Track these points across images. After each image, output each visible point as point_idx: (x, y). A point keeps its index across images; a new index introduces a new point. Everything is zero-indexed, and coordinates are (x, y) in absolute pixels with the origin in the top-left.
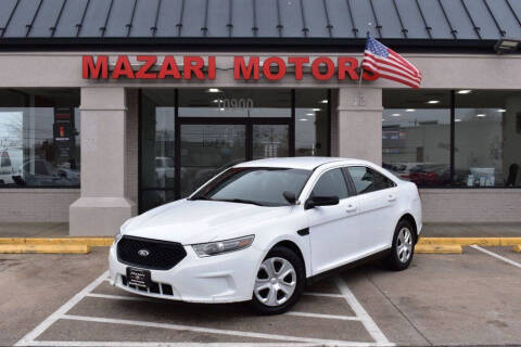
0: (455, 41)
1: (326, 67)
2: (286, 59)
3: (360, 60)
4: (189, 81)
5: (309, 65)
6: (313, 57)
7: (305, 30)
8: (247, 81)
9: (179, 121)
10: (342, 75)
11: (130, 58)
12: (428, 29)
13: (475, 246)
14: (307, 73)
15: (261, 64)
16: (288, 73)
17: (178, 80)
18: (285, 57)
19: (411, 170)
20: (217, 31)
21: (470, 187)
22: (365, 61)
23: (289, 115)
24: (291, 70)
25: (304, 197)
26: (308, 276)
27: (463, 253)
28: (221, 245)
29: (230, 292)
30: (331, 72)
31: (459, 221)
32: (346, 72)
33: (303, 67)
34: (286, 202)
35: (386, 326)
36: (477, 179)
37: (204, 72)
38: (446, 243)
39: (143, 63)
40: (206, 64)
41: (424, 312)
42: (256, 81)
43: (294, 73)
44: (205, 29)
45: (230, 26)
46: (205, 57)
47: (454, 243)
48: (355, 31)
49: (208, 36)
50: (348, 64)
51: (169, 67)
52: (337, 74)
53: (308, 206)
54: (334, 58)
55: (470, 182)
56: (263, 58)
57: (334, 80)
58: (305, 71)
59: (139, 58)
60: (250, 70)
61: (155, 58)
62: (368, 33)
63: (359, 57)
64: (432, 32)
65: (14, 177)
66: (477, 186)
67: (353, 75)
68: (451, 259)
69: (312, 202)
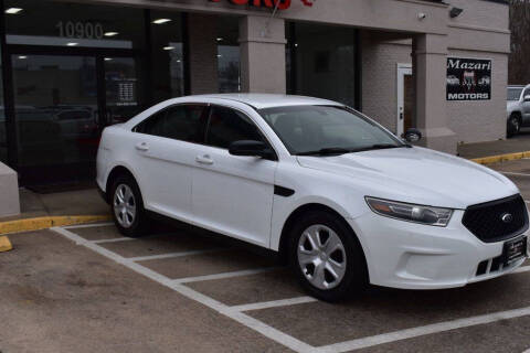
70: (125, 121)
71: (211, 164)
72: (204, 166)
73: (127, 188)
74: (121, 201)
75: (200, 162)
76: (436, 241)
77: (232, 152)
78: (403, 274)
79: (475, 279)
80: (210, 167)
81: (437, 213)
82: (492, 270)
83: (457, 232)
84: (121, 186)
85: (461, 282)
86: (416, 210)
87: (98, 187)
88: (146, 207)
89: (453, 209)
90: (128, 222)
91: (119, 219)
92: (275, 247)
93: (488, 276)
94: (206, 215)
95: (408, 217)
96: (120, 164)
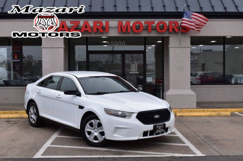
0: (226, 12)
1: (163, 26)
2: (143, 22)
3: (179, 22)
4: (95, 33)
5: (155, 25)
6: (157, 21)
7: (152, 8)
8: (124, 33)
9: (89, 53)
10: (171, 30)
11: (67, 22)
12: (213, 7)
13: (236, 113)
14: (154, 29)
15: (131, 25)
16: (144, 29)
17: (90, 33)
18: (143, 21)
19: (200, 76)
20: (109, 9)
21: (233, 84)
22: (182, 23)
23: (143, 49)
24: (145, 28)
27: (231, 116)
30: (165, 29)
31: (228, 101)
32: (173, 29)
33: (152, 26)
35: (200, 148)
36: (236, 80)
37: (103, 29)
38: (223, 111)
39: (73, 25)
40: (104, 25)
41: (216, 142)
42: (129, 33)
43: (147, 29)
44: (103, 8)
45: (115, 6)
46: (104, 22)
47: (226, 111)
48: (177, 8)
49: (105, 11)
50: (173, 25)
51: (86, 27)
52: (168, 29)
54: (167, 21)
55: (233, 82)
56: (132, 22)
57: (167, 32)
58: (152, 28)
59: (71, 22)
60: (126, 28)
61: (79, 22)
62: (184, 10)
63: (179, 21)
64: (214, 8)
65: (4, 81)
66: (236, 83)
67: (176, 30)
68: (225, 119)
70: (35, 82)
71: (60, 98)
72: (58, 99)
73: (34, 108)
74: (32, 112)
75: (57, 97)
76: (127, 124)
77: (65, 93)
78: (115, 135)
79: (142, 138)
80: (60, 99)
81: (127, 114)
82: (150, 135)
83: (134, 121)
84: (32, 107)
85: (136, 138)
86: (120, 113)
87: (25, 107)
88: (40, 115)
89: (134, 113)
90: (34, 122)
91: (31, 119)
92: (79, 128)
93: (148, 137)
94: (59, 118)
95: (117, 115)
96: (31, 99)
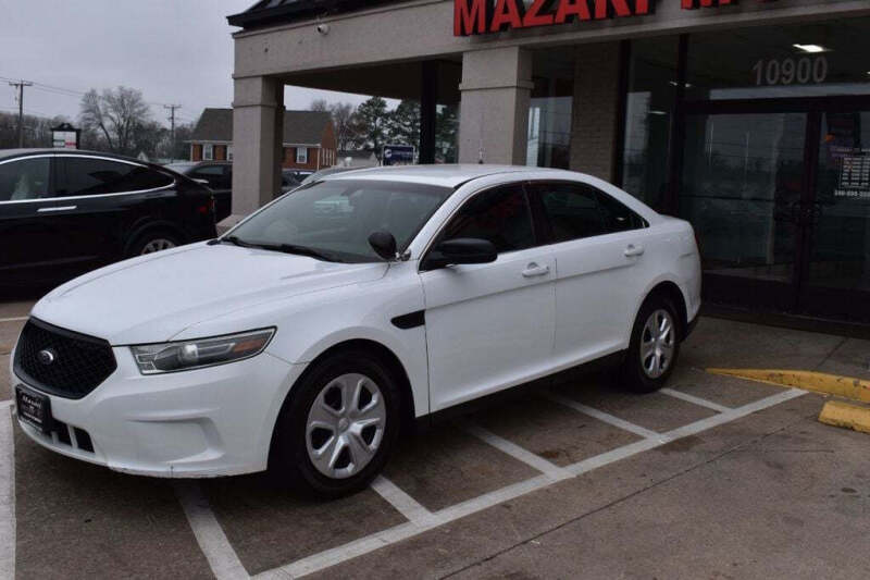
25: (420, 244)
26: (418, 414)
28: (191, 348)
29: (212, 454)
34: (376, 255)
37: (629, 2)
53: (427, 264)
69: (438, 255)
